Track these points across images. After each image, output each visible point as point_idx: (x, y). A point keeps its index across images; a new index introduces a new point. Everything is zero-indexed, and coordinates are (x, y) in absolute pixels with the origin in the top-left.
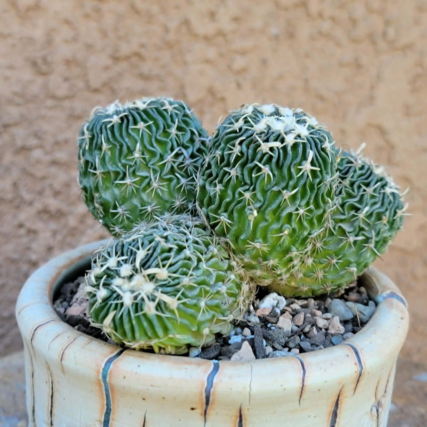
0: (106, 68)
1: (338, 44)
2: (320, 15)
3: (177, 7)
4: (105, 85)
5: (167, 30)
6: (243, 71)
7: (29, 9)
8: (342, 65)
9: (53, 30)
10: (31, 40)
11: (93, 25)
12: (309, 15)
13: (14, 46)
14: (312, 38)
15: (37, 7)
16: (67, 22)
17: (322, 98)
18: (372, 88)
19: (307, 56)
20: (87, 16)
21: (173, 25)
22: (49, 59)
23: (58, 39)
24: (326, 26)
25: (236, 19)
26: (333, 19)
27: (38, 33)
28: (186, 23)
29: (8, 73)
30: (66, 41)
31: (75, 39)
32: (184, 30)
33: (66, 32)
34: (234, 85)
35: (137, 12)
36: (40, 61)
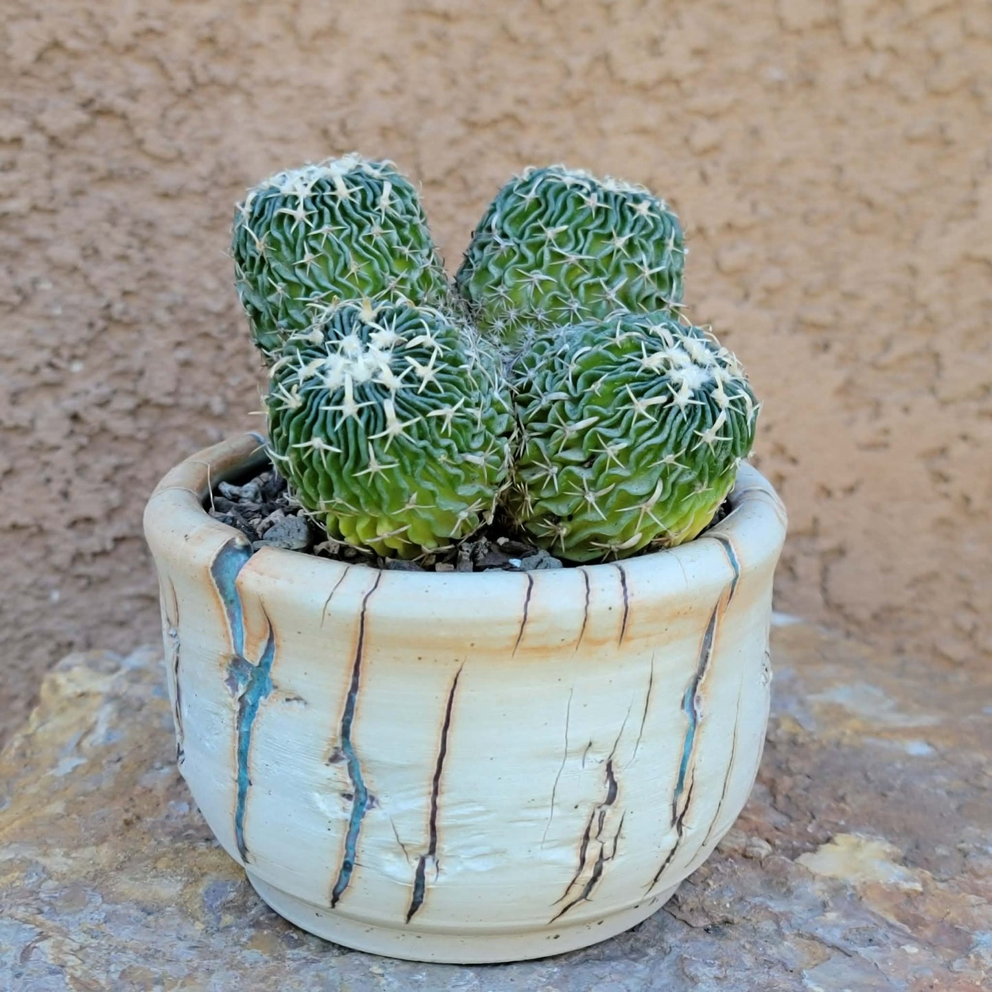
0: (453, 142)
1: (904, 100)
2: (867, 43)
3: (588, 30)
4: (450, 172)
5: (568, 73)
6: (714, 148)
7: (317, 35)
8: (911, 140)
9: (359, 72)
10: (320, 91)
11: (432, 61)
12: (844, 43)
13: (289, 100)
14: (851, 87)
15: (331, 31)
16: (385, 58)
17: (870, 204)
18: (975, 184)
19: (841, 121)
20: (421, 47)
21: (579, 63)
22: (351, 125)
23: (368, 88)
24: (877, 65)
25: (698, 53)
26: (892, 50)
27: (333, 79)
28: (605, 59)
29: (277, 149)
30: (383, 93)
31: (398, 90)
32: (600, 71)
33: (383, 77)
34: (695, 175)
35: (514, 40)
36: (334, 129)
